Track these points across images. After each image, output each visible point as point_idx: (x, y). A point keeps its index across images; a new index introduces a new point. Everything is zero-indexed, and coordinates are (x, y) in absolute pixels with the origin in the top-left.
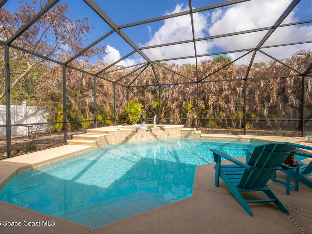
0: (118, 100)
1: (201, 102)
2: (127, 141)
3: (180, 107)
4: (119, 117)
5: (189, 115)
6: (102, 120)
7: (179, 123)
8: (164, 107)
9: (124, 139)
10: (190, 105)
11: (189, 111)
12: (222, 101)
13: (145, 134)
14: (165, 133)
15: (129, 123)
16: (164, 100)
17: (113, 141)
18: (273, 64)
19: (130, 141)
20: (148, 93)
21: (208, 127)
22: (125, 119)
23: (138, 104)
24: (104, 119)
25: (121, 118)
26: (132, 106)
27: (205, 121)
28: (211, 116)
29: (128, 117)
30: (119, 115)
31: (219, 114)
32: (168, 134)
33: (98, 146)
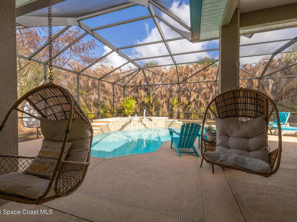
0: (116, 97)
1: (185, 98)
2: (123, 129)
3: (168, 102)
4: (117, 111)
5: (175, 109)
6: (103, 113)
7: (167, 115)
8: (154, 102)
9: (120, 127)
10: (176, 101)
11: (175, 106)
12: (202, 98)
13: (137, 123)
14: (153, 123)
15: (125, 116)
16: (154, 96)
17: (112, 128)
18: (245, 66)
19: (125, 129)
20: (141, 91)
21: (191, 119)
22: (122, 112)
23: (132, 100)
24: (105, 112)
25: (118, 112)
26: (127, 102)
27: (188, 114)
28: (193, 110)
29: (124, 111)
30: (117, 109)
31: (200, 108)
32: (155, 124)
33: (102, 131)
